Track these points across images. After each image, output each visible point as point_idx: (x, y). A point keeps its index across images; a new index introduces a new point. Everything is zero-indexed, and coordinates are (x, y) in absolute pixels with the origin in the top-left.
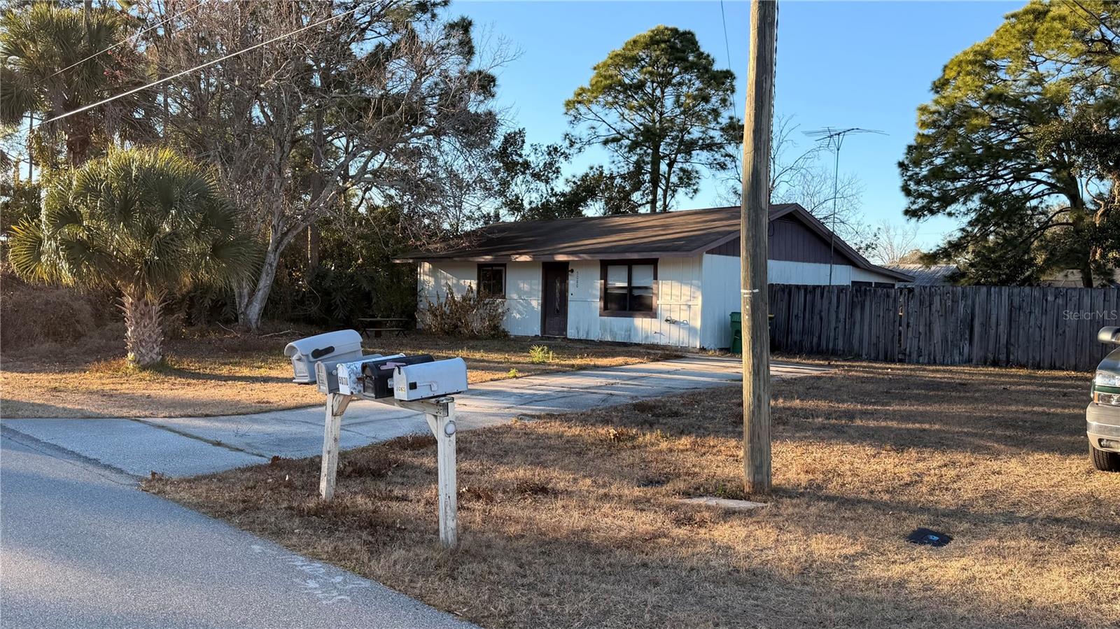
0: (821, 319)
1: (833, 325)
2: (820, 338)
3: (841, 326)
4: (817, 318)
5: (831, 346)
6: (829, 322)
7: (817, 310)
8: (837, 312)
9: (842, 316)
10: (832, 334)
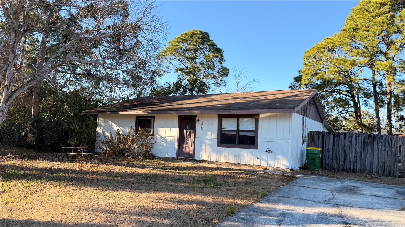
0: (345, 151)
1: (353, 155)
2: (344, 162)
3: (358, 155)
4: (342, 151)
5: (352, 166)
6: (350, 153)
7: (342, 146)
8: (355, 148)
9: (359, 150)
10: (352, 160)
